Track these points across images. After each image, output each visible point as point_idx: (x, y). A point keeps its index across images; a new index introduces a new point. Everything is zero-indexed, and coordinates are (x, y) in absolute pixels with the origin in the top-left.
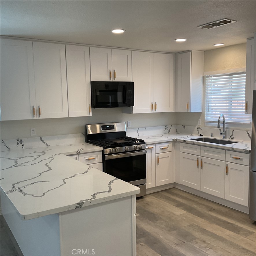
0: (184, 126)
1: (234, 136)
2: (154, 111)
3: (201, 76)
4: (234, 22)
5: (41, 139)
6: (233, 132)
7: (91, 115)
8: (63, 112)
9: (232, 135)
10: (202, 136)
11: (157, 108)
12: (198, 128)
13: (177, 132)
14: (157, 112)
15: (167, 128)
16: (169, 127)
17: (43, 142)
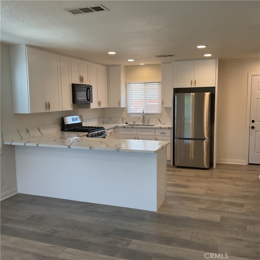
0: (110, 118)
1: (150, 121)
2: (99, 107)
3: (125, 83)
4: (174, 56)
5: (39, 128)
6: (149, 120)
7: (72, 109)
8: (59, 106)
9: (149, 121)
10: (127, 123)
11: (101, 105)
12: (122, 119)
13: (104, 123)
16: (100, 119)
17: (40, 131)
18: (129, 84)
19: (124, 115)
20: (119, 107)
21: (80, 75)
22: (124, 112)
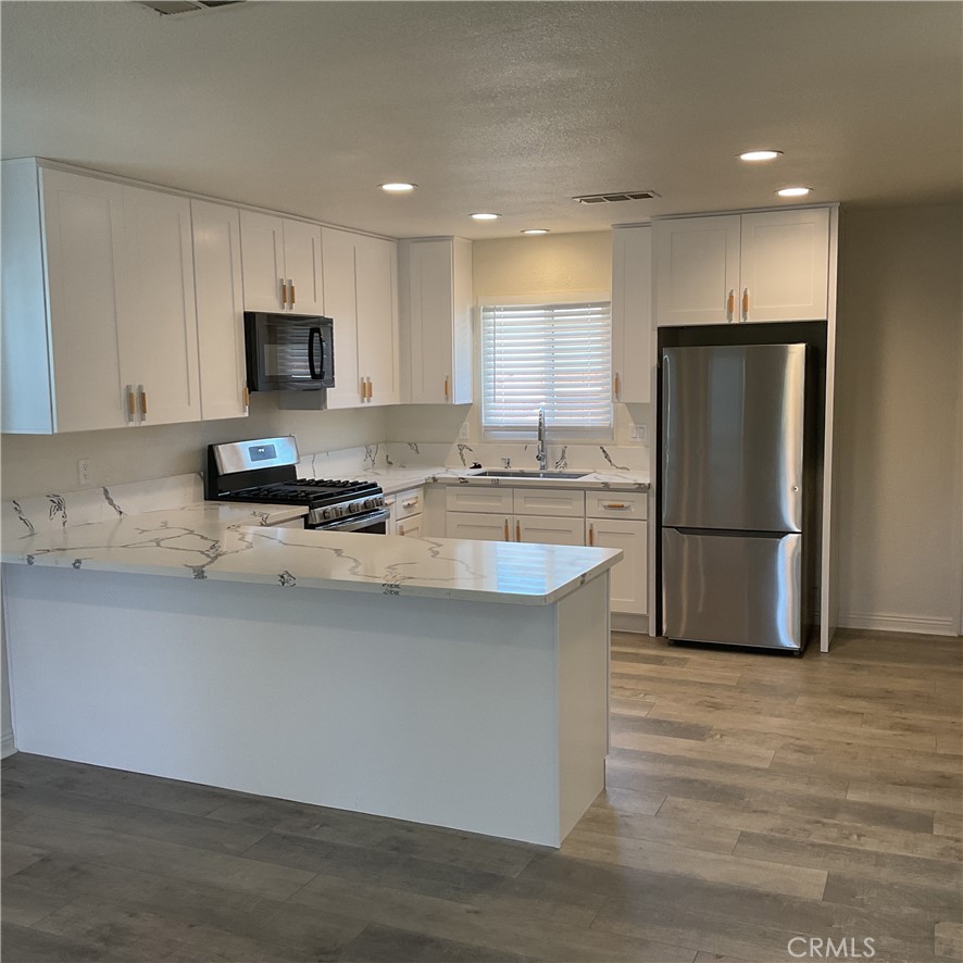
0: (413, 445)
1: (567, 460)
2: (366, 404)
3: (469, 307)
4: (656, 197)
5: (106, 492)
6: (564, 452)
7: (247, 415)
8: (189, 404)
9: (563, 458)
10: (479, 467)
11: (373, 394)
12: (461, 448)
13: (390, 463)
14: (371, 404)
15: (369, 453)
16: (373, 447)
17: (111, 502)
18: (485, 310)
19: (467, 433)
20: (444, 402)
21: (280, 276)
22: (467, 423)
